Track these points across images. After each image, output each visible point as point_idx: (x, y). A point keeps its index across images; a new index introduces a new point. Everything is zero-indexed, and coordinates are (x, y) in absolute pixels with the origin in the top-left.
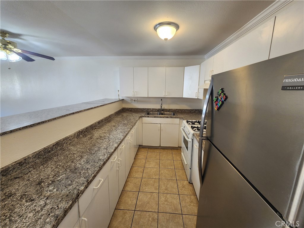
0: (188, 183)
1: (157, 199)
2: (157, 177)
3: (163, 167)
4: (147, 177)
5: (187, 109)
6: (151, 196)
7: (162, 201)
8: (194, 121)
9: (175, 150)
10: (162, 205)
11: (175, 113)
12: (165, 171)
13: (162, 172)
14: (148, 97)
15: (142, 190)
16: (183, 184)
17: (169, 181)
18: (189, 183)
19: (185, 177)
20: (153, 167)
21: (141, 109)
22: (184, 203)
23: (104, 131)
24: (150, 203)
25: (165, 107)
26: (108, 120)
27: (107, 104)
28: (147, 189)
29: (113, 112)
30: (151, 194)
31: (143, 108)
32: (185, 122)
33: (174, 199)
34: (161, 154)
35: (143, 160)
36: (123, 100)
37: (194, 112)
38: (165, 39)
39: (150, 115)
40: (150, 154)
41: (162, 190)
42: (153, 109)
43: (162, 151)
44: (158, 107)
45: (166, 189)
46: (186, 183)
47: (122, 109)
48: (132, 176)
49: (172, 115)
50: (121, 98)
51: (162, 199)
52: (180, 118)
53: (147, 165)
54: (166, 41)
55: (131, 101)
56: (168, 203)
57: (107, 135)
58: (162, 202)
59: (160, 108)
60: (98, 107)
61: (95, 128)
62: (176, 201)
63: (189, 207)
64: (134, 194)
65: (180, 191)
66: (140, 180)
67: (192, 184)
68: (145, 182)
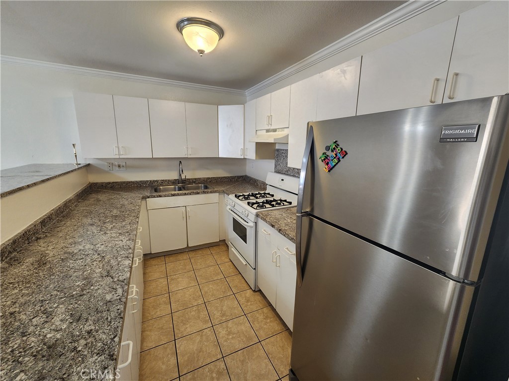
0: (252, 292)
1: (213, 338)
2: (200, 301)
3: (204, 281)
4: (181, 308)
5: (224, 177)
6: (202, 336)
7: (223, 337)
8: (247, 194)
9: (215, 248)
10: (225, 343)
11: (207, 185)
12: (211, 286)
13: (206, 289)
14: (153, 158)
15: (180, 335)
16: (246, 297)
17: (222, 300)
18: (254, 291)
19: (245, 285)
20: (186, 286)
21: (137, 182)
22: (257, 325)
23: (71, 240)
24: (204, 349)
25: (188, 175)
26: (62, 213)
27: (55, 177)
28: (189, 330)
29: (70, 195)
30: (200, 333)
31: (141, 181)
32: (232, 196)
33: (241, 324)
34: (192, 261)
35: (162, 280)
36: (89, 164)
37: (237, 181)
38: (199, 51)
39: (160, 192)
40: (170, 266)
41: (217, 318)
42: (163, 180)
43: (192, 254)
44: (174, 176)
45: (223, 315)
46: (249, 293)
47: (90, 186)
48: (150, 318)
49: (203, 188)
50: (83, 162)
51: (222, 332)
52: (219, 192)
53: (173, 288)
54: (201, 55)
55: (111, 168)
56: (234, 336)
57: (87, 247)
58: (224, 339)
59: (177, 178)
60: (35, 184)
61: (38, 239)
62: (245, 327)
63: (265, 326)
64: (166, 348)
65: (245, 309)
66: (168, 318)
67: (260, 291)
68: (181, 318)
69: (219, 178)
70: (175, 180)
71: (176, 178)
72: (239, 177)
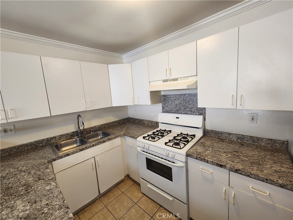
37: (124, 123)
42: (61, 135)
43: (105, 201)
52: (120, 136)
69: (111, 123)
70: (73, 132)
71: (74, 130)
72: (125, 120)
